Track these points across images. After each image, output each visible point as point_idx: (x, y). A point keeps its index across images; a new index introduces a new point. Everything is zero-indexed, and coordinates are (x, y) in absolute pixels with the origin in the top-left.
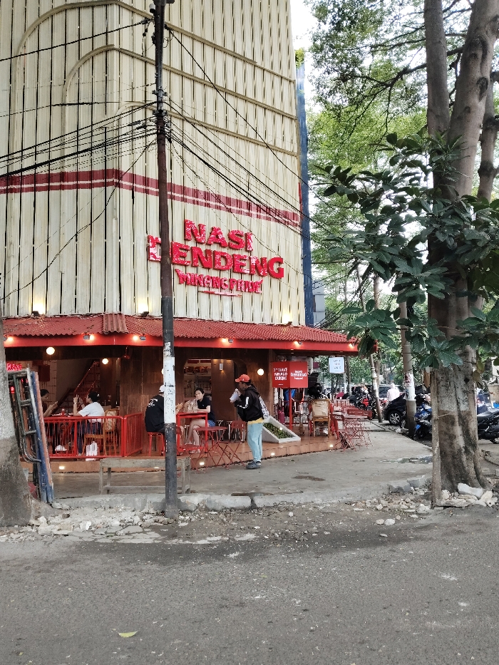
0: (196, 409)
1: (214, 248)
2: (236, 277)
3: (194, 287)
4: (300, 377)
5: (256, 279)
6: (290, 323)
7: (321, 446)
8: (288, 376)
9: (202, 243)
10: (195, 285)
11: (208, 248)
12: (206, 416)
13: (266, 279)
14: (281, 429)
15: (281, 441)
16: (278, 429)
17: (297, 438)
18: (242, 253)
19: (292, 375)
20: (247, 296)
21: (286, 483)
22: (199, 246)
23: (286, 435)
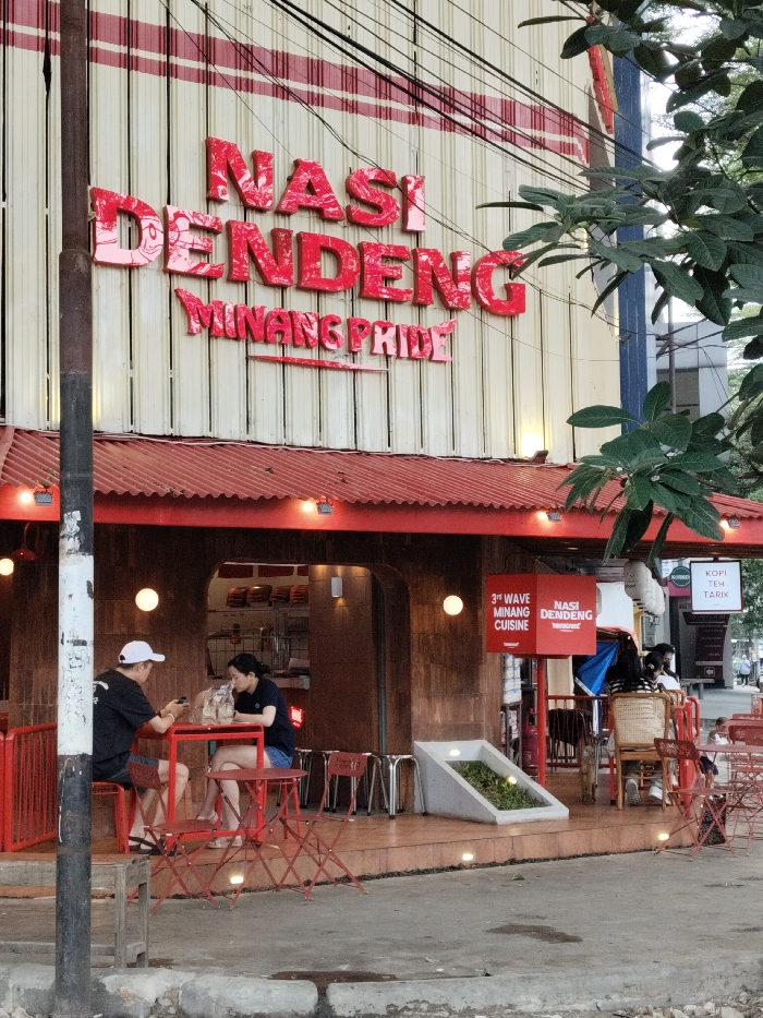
0: (227, 715)
1: (301, 224)
2: (370, 312)
3: (233, 345)
4: (570, 621)
5: (434, 317)
6: (541, 456)
7: (631, 836)
8: (533, 619)
9: (261, 211)
10: (237, 339)
11: (282, 223)
12: (261, 735)
13: (467, 320)
14: (512, 780)
15: (503, 817)
16: (503, 780)
17: (557, 811)
18: (391, 238)
19: (545, 614)
20: (403, 372)
21: (457, 945)
22: (254, 218)
23: (524, 799)
